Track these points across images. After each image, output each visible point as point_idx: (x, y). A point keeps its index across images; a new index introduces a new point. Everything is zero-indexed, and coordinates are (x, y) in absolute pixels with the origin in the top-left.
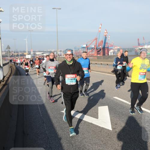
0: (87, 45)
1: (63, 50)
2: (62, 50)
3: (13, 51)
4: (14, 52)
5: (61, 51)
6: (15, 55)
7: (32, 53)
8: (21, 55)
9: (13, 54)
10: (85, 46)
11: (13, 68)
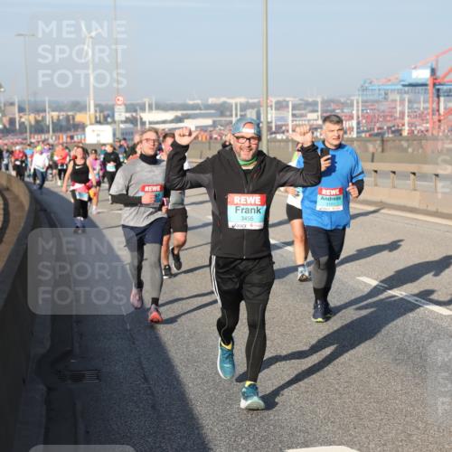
0: (433, 71)
1: (297, 101)
2: (291, 101)
3: (12, 104)
4: (21, 110)
5: (281, 106)
6: (22, 124)
7: (121, 114)
8: (59, 127)
9: (12, 121)
10: (423, 75)
11: (16, 198)
